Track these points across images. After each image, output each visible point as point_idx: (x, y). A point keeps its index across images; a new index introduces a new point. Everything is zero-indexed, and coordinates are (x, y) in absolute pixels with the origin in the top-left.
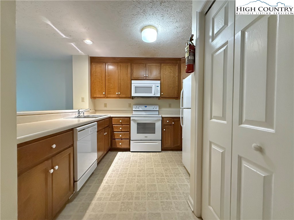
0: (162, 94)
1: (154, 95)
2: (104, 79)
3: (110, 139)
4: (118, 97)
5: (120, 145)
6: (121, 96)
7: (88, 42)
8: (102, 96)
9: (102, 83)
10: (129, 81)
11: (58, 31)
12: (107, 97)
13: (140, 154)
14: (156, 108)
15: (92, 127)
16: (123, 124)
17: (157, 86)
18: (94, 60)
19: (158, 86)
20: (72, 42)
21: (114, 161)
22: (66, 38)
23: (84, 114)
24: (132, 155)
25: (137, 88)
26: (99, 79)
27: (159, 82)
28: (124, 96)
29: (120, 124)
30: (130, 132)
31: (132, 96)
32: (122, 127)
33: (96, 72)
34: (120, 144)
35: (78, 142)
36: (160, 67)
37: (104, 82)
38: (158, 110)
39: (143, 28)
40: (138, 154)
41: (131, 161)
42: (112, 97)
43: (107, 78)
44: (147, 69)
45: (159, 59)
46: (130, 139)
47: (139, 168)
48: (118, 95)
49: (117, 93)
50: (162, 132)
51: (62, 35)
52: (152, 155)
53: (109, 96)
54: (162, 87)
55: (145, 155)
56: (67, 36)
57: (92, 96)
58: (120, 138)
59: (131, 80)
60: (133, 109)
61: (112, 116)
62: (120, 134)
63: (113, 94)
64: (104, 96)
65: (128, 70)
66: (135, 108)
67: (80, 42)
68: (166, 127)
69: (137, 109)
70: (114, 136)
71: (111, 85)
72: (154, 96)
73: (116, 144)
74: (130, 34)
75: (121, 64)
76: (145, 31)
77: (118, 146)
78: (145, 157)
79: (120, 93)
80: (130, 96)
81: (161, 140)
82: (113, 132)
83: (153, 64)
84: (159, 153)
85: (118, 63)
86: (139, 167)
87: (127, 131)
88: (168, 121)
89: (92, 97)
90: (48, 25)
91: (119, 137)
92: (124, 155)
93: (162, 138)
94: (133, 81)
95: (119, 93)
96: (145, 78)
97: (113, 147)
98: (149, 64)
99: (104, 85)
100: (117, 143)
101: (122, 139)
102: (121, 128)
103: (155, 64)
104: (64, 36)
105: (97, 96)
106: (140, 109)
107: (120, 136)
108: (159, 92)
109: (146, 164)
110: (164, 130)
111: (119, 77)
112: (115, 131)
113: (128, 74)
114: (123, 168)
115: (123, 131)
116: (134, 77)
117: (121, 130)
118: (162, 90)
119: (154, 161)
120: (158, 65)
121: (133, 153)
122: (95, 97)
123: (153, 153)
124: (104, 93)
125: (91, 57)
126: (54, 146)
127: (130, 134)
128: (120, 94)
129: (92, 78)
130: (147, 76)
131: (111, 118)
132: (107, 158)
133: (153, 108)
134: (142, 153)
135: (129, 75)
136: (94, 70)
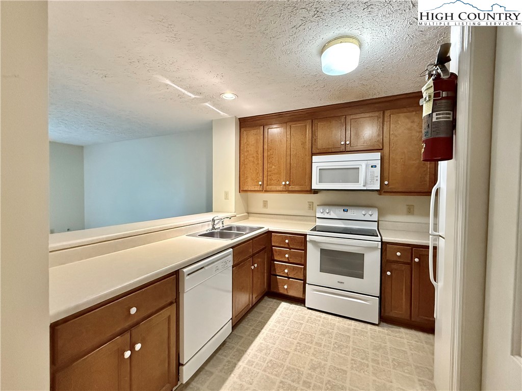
0: (386, 183)
1: (364, 186)
2: (260, 156)
3: (266, 274)
4: (286, 191)
5: (284, 288)
6: (290, 188)
7: (229, 96)
8: (257, 188)
9: (258, 164)
10: (308, 158)
11: (183, 91)
12: (266, 191)
13: (324, 318)
14: (371, 215)
15: (221, 260)
16: (291, 247)
17: (372, 167)
18: (246, 123)
19: (376, 166)
20: (207, 102)
21: (269, 322)
22: (196, 98)
23: (223, 224)
24: (307, 317)
25: (323, 171)
26: (253, 157)
27: (378, 155)
28: (297, 188)
29: (287, 246)
30: (305, 265)
31: (312, 188)
32: (290, 254)
33: (248, 145)
34: (286, 287)
35: (185, 295)
36: (381, 120)
37: (260, 162)
38: (376, 220)
39: (325, 46)
40: (320, 317)
41: (300, 334)
42: (275, 190)
43: (266, 154)
44: (348, 127)
45: (379, 100)
46: (304, 280)
47: (313, 358)
48: (284, 187)
49: (284, 183)
50: (383, 277)
51: (189, 94)
52: (352, 328)
53: (269, 188)
54: (386, 165)
55: (337, 324)
56: (196, 95)
57: (241, 189)
58: (286, 276)
59: (313, 154)
60: (317, 214)
61: (272, 228)
62: (286, 267)
63: (276, 185)
64: (260, 189)
65: (306, 135)
66: (322, 213)
67: (215, 99)
68: (394, 266)
69: (326, 214)
70: (275, 270)
71: (273, 167)
72: (365, 188)
73: (278, 286)
74: (298, 67)
75: (291, 123)
76: (328, 52)
77: (281, 291)
78: (335, 331)
79: (290, 181)
80: (308, 189)
81: (380, 298)
82: (272, 260)
83: (363, 115)
84: (373, 327)
85: (286, 123)
86: (314, 355)
87: (299, 262)
88: (398, 254)
89: (242, 191)
90: (167, 85)
91: (283, 274)
92: (291, 312)
93: (383, 292)
94: (315, 158)
95: (288, 183)
96: (343, 148)
97: (272, 290)
98: (352, 117)
99: (261, 168)
100: (279, 284)
101: (289, 278)
102: (287, 256)
103: (368, 115)
104: (193, 96)
105: (249, 189)
106: (333, 215)
107: (286, 271)
108: (376, 178)
109: (331, 353)
110: (389, 273)
111: (289, 151)
112: (276, 259)
113: (306, 142)
114: (280, 347)
115: (291, 261)
116: (319, 147)
117: (288, 259)
118: (386, 174)
119: (354, 349)
120: (377, 114)
121: (310, 311)
122: (246, 191)
123: (357, 323)
124: (260, 183)
125: (240, 119)
126: (133, 310)
127: (305, 269)
128: (289, 185)
129: (242, 156)
130: (348, 143)
131: (269, 233)
132: (258, 313)
133: (364, 215)
134: (330, 317)
135: (308, 145)
136: (245, 141)
